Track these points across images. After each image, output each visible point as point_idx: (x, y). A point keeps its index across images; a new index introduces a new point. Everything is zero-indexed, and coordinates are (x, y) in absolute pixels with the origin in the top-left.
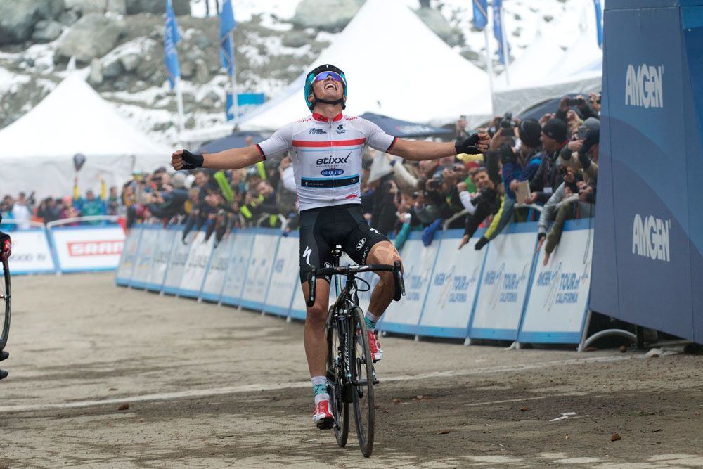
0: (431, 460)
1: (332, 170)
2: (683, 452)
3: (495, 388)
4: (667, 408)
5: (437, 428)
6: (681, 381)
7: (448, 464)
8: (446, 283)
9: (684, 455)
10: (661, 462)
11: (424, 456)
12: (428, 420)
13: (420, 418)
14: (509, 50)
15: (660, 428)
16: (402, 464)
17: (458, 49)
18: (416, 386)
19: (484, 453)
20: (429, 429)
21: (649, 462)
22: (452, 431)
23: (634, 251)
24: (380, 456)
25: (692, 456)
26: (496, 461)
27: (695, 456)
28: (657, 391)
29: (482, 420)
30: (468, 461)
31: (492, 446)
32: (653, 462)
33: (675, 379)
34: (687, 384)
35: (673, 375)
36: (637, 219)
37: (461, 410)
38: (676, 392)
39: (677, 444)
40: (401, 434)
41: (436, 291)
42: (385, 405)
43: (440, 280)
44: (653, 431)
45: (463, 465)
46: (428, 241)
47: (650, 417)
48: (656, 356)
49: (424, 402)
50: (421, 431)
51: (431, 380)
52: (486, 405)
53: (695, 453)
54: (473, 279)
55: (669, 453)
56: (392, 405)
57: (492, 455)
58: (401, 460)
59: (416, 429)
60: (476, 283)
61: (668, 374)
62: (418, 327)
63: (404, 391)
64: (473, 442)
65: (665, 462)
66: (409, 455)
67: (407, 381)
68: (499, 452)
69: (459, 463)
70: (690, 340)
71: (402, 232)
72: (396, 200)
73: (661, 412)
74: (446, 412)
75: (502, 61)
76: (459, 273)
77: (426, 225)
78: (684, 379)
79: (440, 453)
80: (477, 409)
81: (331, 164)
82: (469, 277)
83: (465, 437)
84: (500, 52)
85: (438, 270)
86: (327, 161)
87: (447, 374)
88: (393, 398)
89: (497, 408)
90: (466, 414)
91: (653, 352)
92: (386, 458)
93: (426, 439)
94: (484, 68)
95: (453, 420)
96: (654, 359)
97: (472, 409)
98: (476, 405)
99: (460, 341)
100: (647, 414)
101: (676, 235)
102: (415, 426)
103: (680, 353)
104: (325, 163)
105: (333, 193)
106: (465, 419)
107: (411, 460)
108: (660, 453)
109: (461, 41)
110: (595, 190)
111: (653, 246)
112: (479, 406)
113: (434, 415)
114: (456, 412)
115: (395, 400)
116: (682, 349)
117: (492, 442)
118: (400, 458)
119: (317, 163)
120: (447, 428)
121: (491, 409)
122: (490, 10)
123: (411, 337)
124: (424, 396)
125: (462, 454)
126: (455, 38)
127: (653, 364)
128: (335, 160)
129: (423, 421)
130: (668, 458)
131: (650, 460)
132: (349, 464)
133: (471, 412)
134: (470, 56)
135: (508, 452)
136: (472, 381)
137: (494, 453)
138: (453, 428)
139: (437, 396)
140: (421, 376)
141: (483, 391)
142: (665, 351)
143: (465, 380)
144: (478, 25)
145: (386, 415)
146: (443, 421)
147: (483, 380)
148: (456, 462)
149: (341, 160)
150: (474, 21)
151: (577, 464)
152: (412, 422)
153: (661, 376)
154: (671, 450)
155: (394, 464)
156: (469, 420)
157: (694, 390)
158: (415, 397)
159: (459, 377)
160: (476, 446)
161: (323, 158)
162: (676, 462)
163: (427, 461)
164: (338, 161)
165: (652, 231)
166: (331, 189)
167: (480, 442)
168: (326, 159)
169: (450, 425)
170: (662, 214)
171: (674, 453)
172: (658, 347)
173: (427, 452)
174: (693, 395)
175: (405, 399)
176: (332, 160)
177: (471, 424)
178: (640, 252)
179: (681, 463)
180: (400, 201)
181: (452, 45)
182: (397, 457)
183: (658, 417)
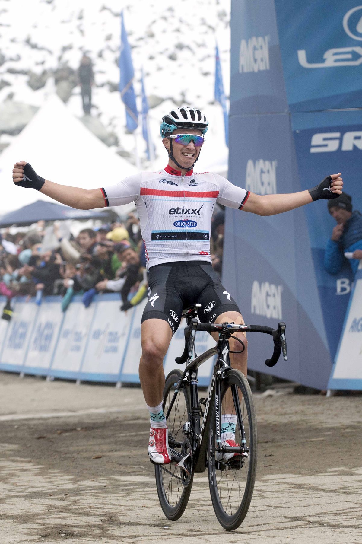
0: (86, 479)
1: (185, 221)
2: (290, 472)
3: (140, 421)
4: (278, 437)
5: (91, 454)
6: (290, 416)
7: (100, 483)
8: (101, 337)
9: (291, 475)
10: (272, 481)
11: (80, 476)
12: (84, 448)
13: (78, 446)
14: (155, 149)
15: (272, 453)
16: (63, 482)
17: (114, 149)
18: (76, 420)
19: (129, 474)
20: (85, 455)
21: (262, 480)
22: (104, 456)
23: (252, 311)
24: (45, 477)
25: (297, 476)
26: (139, 480)
27: (300, 475)
28: (270, 424)
29: (128, 447)
30: (116, 480)
31: (135, 468)
32: (265, 481)
33: (285, 414)
34: (295, 418)
35: (283, 411)
36: (256, 285)
37: (112, 440)
38: (285, 425)
39: (285, 466)
40: (62, 459)
41: (94, 344)
42: (51, 436)
43: (97, 335)
44: (266, 456)
45: (111, 483)
46: (88, 303)
47: (264, 444)
48: (270, 396)
49: (82, 433)
50: (79, 456)
51: (89, 416)
52: (131, 436)
53: (300, 473)
54: (123, 335)
55: (279, 473)
56: (56, 435)
57: (135, 475)
58: (62, 479)
59: (75, 455)
60: (125, 338)
61: (280, 410)
62: (80, 373)
63: (66, 424)
64: (120, 465)
65: (275, 481)
66: (68, 475)
67: (69, 417)
68: (140, 473)
69: (108, 482)
70: (299, 383)
71: (67, 296)
72: (61, 270)
73: (273, 441)
74: (99, 441)
75: (148, 158)
76: (111, 329)
77: (86, 290)
78: (292, 414)
79: (93, 474)
80: (125, 439)
81: (184, 215)
82: (120, 332)
83: (114, 461)
84: (147, 151)
85: (95, 327)
86: (180, 211)
87: (102, 411)
88: (57, 430)
89: (141, 438)
90: (116, 443)
91: (268, 392)
92: (50, 478)
93: (82, 463)
94: (134, 164)
95: (105, 447)
96: (269, 398)
97: (121, 439)
98: (124, 435)
99: (112, 384)
100: (262, 443)
101: (286, 298)
102: (74, 452)
103: (290, 394)
104: (177, 213)
105: (187, 246)
106: (114, 447)
107: (70, 479)
108: (272, 474)
109: (116, 143)
110: (221, 262)
111: (268, 306)
112: (126, 436)
113: (90, 443)
114: (107, 441)
115: (59, 432)
116: (291, 390)
117: (136, 465)
118: (62, 478)
119: (170, 213)
120: (100, 454)
121: (136, 439)
122: (140, 117)
123: (73, 381)
124: (82, 429)
125: (111, 474)
126: (112, 140)
127: (268, 402)
128: (188, 211)
129: (81, 448)
130: (278, 478)
131: (263, 479)
132: (19, 483)
133: (120, 441)
134: (123, 154)
135: (147, 473)
136: (121, 417)
137: (137, 473)
138: (104, 454)
139: (93, 428)
140: (81, 413)
141: (130, 425)
142: (277, 392)
143: (115, 416)
144: (130, 129)
145: (51, 444)
146: (96, 448)
147: (130, 415)
148: (106, 481)
149: (194, 211)
150: (127, 126)
151: (204, 482)
152: (71, 449)
153: (274, 411)
154: (280, 471)
155: (56, 483)
156: (118, 448)
157: (300, 423)
158: (75, 429)
159: (111, 413)
160: (122, 468)
161: (176, 208)
162: (284, 481)
163: (83, 480)
164: (191, 211)
165: (268, 295)
166: (185, 241)
167: (126, 465)
168: (178, 209)
169: (103, 451)
170: (275, 280)
171: (282, 474)
172: (273, 389)
173: (82, 473)
174: (299, 427)
175: (66, 431)
176: (185, 211)
177: (119, 450)
178: (258, 312)
179: (288, 482)
180: (65, 271)
181: (109, 145)
182: (59, 477)
183: (270, 444)
